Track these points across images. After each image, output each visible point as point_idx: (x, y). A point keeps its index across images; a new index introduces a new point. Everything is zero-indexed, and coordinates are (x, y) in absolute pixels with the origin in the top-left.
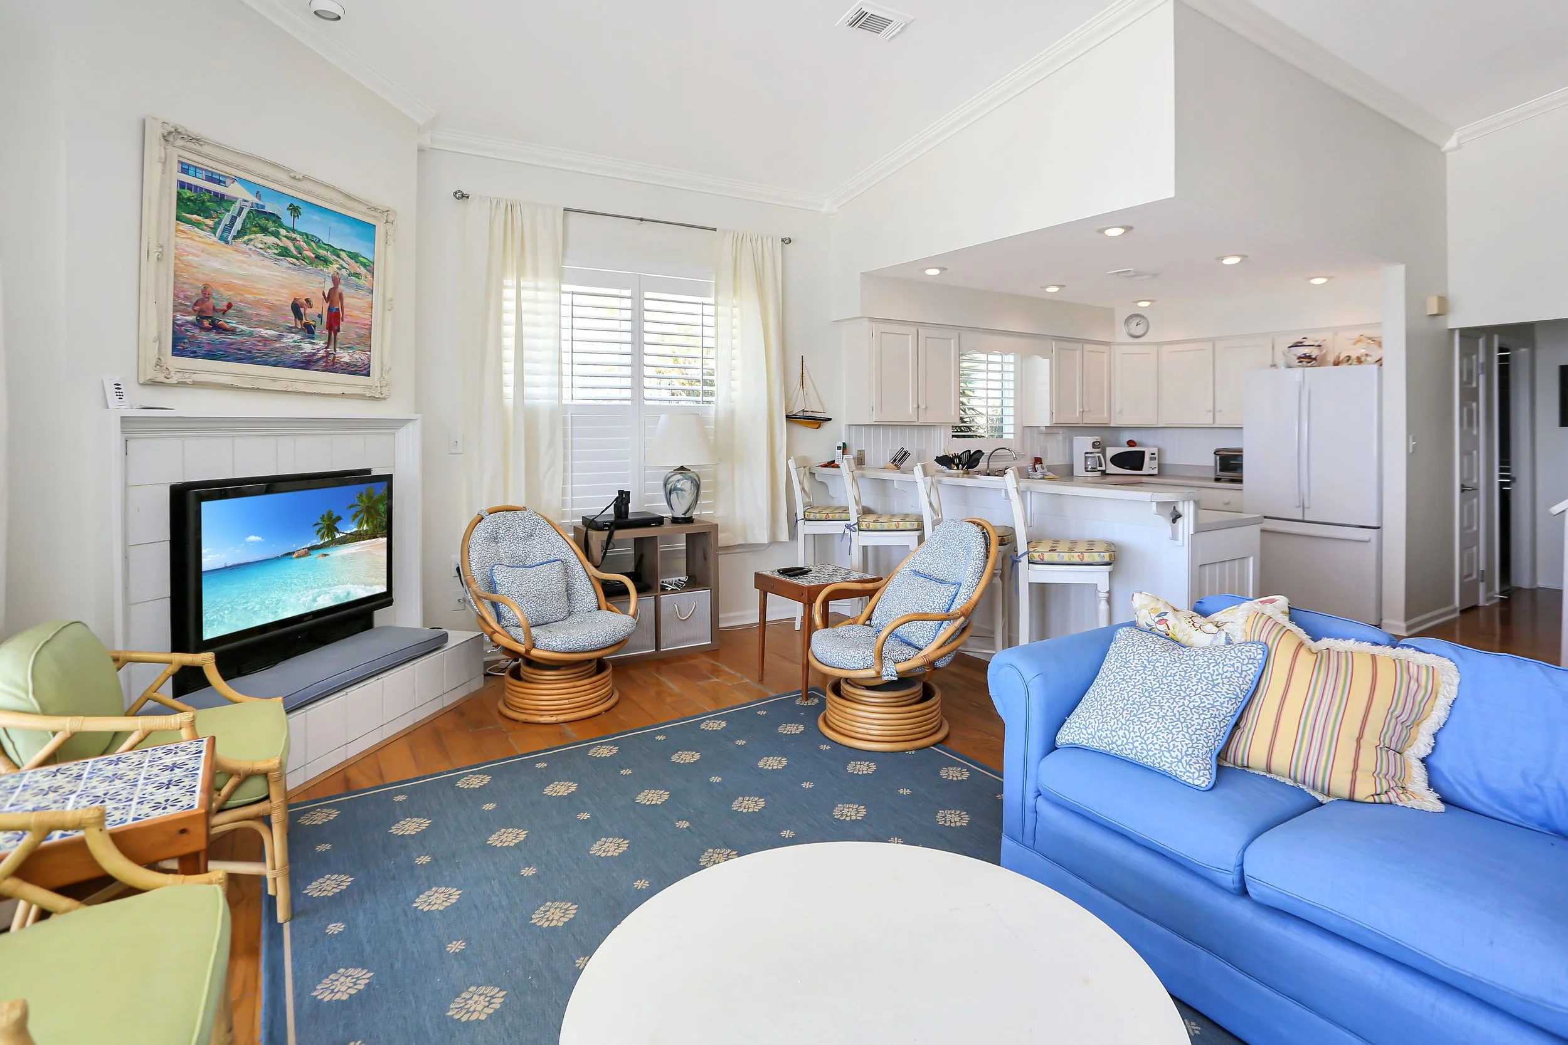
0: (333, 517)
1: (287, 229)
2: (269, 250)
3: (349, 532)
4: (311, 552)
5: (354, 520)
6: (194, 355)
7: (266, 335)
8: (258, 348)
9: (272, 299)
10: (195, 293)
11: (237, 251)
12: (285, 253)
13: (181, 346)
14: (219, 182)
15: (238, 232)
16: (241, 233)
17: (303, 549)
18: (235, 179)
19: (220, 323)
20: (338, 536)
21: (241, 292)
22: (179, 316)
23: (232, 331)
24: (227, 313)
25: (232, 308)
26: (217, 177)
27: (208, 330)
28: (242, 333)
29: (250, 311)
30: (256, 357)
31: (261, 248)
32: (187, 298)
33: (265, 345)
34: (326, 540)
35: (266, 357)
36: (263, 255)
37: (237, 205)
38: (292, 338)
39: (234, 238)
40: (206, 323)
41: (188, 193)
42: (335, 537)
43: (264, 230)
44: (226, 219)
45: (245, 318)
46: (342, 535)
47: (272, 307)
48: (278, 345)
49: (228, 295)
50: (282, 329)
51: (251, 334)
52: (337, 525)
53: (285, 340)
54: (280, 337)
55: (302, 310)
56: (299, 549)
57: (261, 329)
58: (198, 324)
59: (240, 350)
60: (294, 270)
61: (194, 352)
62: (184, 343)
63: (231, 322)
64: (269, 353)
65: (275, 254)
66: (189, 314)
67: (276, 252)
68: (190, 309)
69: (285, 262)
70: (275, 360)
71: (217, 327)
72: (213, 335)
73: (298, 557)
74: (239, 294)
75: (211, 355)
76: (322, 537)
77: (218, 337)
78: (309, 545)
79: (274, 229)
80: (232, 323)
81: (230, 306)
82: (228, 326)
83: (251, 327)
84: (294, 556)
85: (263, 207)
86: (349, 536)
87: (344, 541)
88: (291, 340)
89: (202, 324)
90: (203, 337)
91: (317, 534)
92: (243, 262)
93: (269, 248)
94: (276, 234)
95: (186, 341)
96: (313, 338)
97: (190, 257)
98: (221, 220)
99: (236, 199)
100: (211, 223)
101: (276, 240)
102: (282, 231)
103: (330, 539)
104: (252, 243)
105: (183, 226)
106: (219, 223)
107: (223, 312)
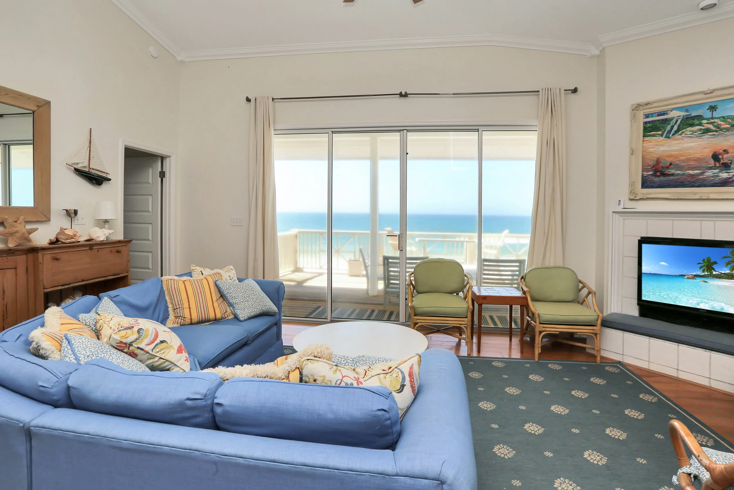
0: (711, 261)
1: (707, 119)
2: (695, 133)
3: (723, 272)
4: (696, 278)
5: (727, 266)
6: (652, 187)
7: (693, 174)
8: (688, 180)
9: (698, 156)
10: (651, 163)
11: (675, 140)
12: (707, 131)
13: (645, 184)
14: (664, 114)
15: (675, 131)
16: (676, 132)
17: (691, 275)
18: (672, 110)
19: (665, 172)
20: (714, 273)
21: (677, 157)
22: (645, 173)
23: (673, 175)
24: (669, 167)
25: (673, 165)
26: (663, 113)
27: (659, 176)
28: (678, 174)
29: (683, 164)
30: (686, 184)
31: (690, 134)
32: (649, 165)
33: (692, 178)
34: (706, 273)
35: (693, 183)
36: (691, 137)
37: (675, 120)
38: (712, 172)
39: (673, 135)
40: (658, 174)
41: (649, 125)
42: (712, 273)
43: (692, 125)
44: (669, 128)
45: (680, 168)
46: (717, 273)
47: (698, 159)
48: (701, 177)
49: (670, 160)
50: (704, 169)
51: (683, 174)
52: (714, 266)
53: (706, 174)
54: (704, 172)
55: (720, 157)
56: (688, 274)
57: (690, 171)
58: (655, 175)
59: (676, 182)
60: (713, 138)
61: (652, 186)
62: (647, 183)
64: (695, 182)
65: (699, 134)
66: (650, 171)
67: (700, 132)
68: (650, 170)
69: (706, 136)
70: (699, 184)
71: (664, 174)
72: (661, 178)
73: (688, 278)
74: (677, 158)
75: (660, 186)
76: (704, 271)
77: (664, 178)
78: (694, 274)
79: (698, 122)
80: (672, 171)
81: (671, 164)
82: (669, 173)
83: (684, 171)
84: (685, 277)
85: (691, 115)
86: (723, 275)
87: (720, 277)
88: (712, 173)
89: (656, 174)
90: (656, 179)
91: (700, 269)
92: (679, 143)
94: (700, 124)
95: (648, 182)
96: (730, 170)
97: (650, 150)
98: (666, 130)
99: (674, 118)
100: (660, 133)
101: (701, 127)
102: (704, 122)
103: (709, 273)
104: (684, 133)
105: (646, 139)
106: (665, 131)
107: (668, 168)
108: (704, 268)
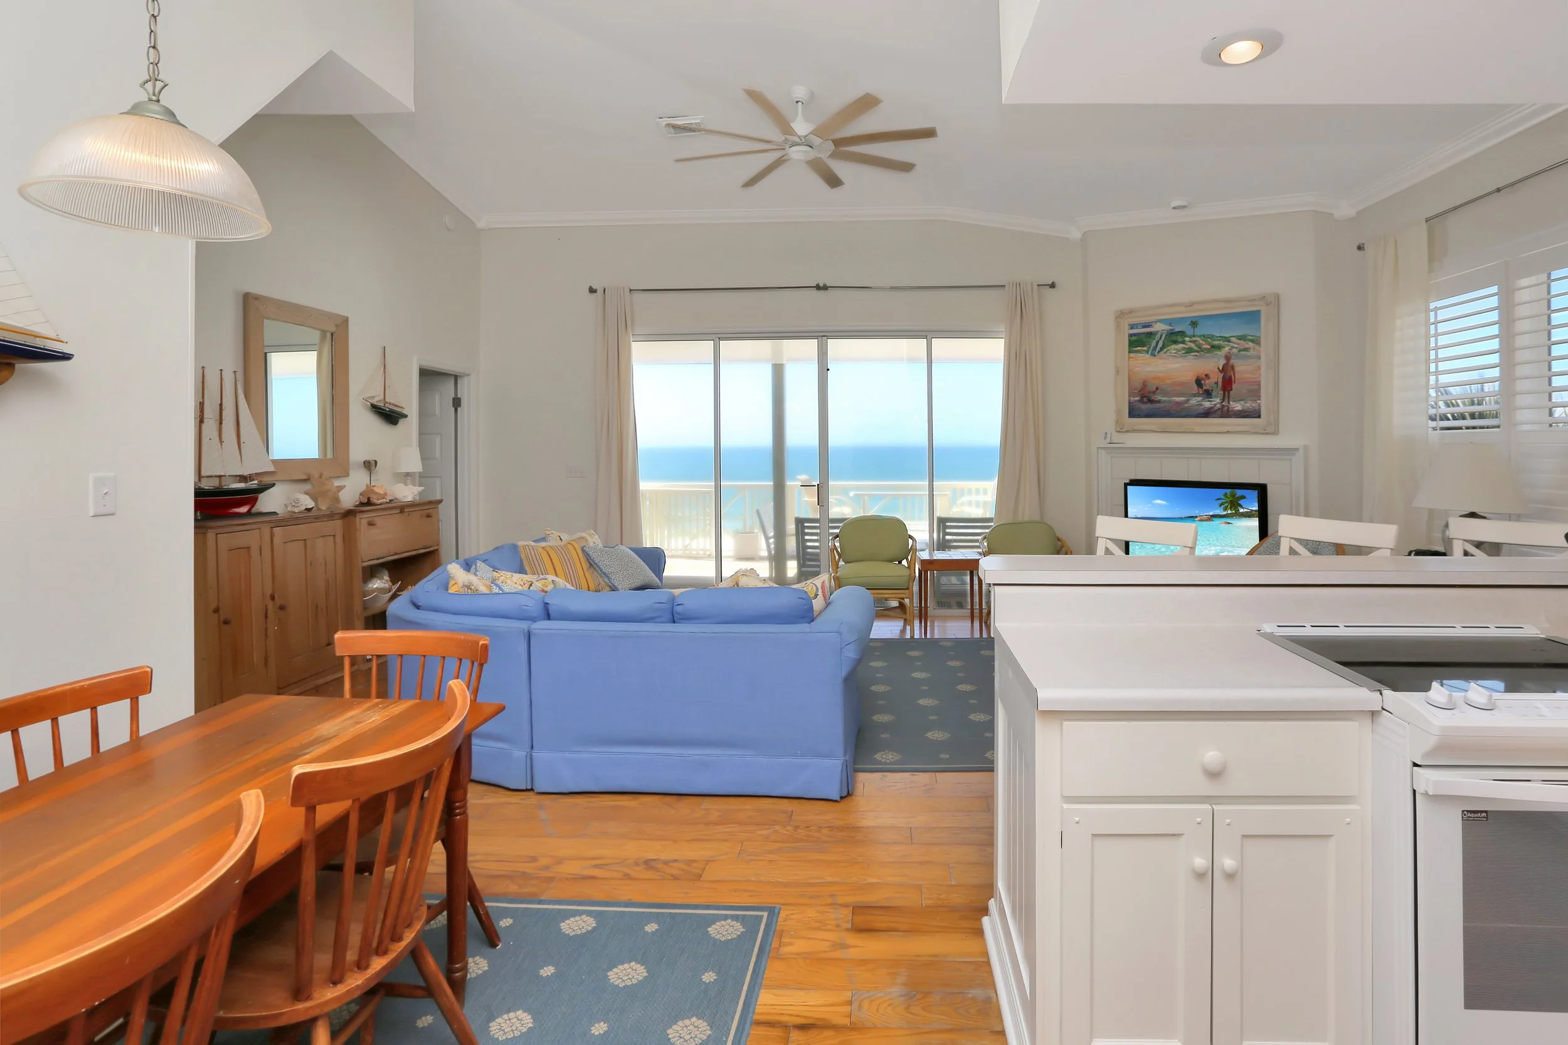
1: (1190, 337)
2: (1179, 353)
4: (1216, 518)
6: (1139, 416)
7: (1180, 401)
8: (1175, 409)
9: (1182, 380)
10: (1139, 386)
11: (1160, 359)
12: (1189, 351)
13: (1133, 413)
14: (1149, 326)
15: (1161, 348)
16: (1161, 349)
18: (1156, 322)
19: (1152, 398)
22: (1132, 399)
23: (1159, 402)
24: (1156, 392)
25: (1159, 389)
26: (1148, 324)
27: (1146, 403)
28: (1164, 401)
29: (1169, 389)
30: (1173, 414)
31: (1174, 353)
33: (1179, 407)
34: (1229, 512)
35: (1180, 413)
36: (1176, 357)
37: (1159, 335)
39: (1159, 352)
40: (1145, 400)
41: (1134, 338)
43: (1176, 342)
44: (1153, 343)
45: (1166, 394)
47: (1182, 384)
48: (1186, 406)
51: (1169, 401)
53: (1191, 402)
54: (1188, 400)
55: (1203, 382)
57: (1176, 398)
58: (1141, 401)
59: (1164, 411)
60: (1196, 359)
61: (1139, 415)
62: (1134, 411)
63: (1158, 397)
64: (1181, 411)
67: (1184, 352)
69: (1190, 357)
70: (1185, 414)
71: (1151, 401)
75: (1149, 415)
76: (1225, 509)
78: (1213, 514)
79: (1181, 339)
81: (1157, 389)
82: (1156, 399)
83: (1170, 398)
85: (1174, 330)
89: (1143, 400)
91: (1221, 507)
92: (1164, 364)
93: (1179, 351)
94: (1183, 342)
96: (1211, 398)
97: (1137, 369)
98: (1150, 345)
99: (1158, 332)
100: (1145, 348)
101: (1184, 346)
102: (1187, 339)
103: (1234, 512)
104: (1169, 352)
105: (1132, 355)
106: (1150, 347)
107: (1154, 392)
108: (1227, 504)
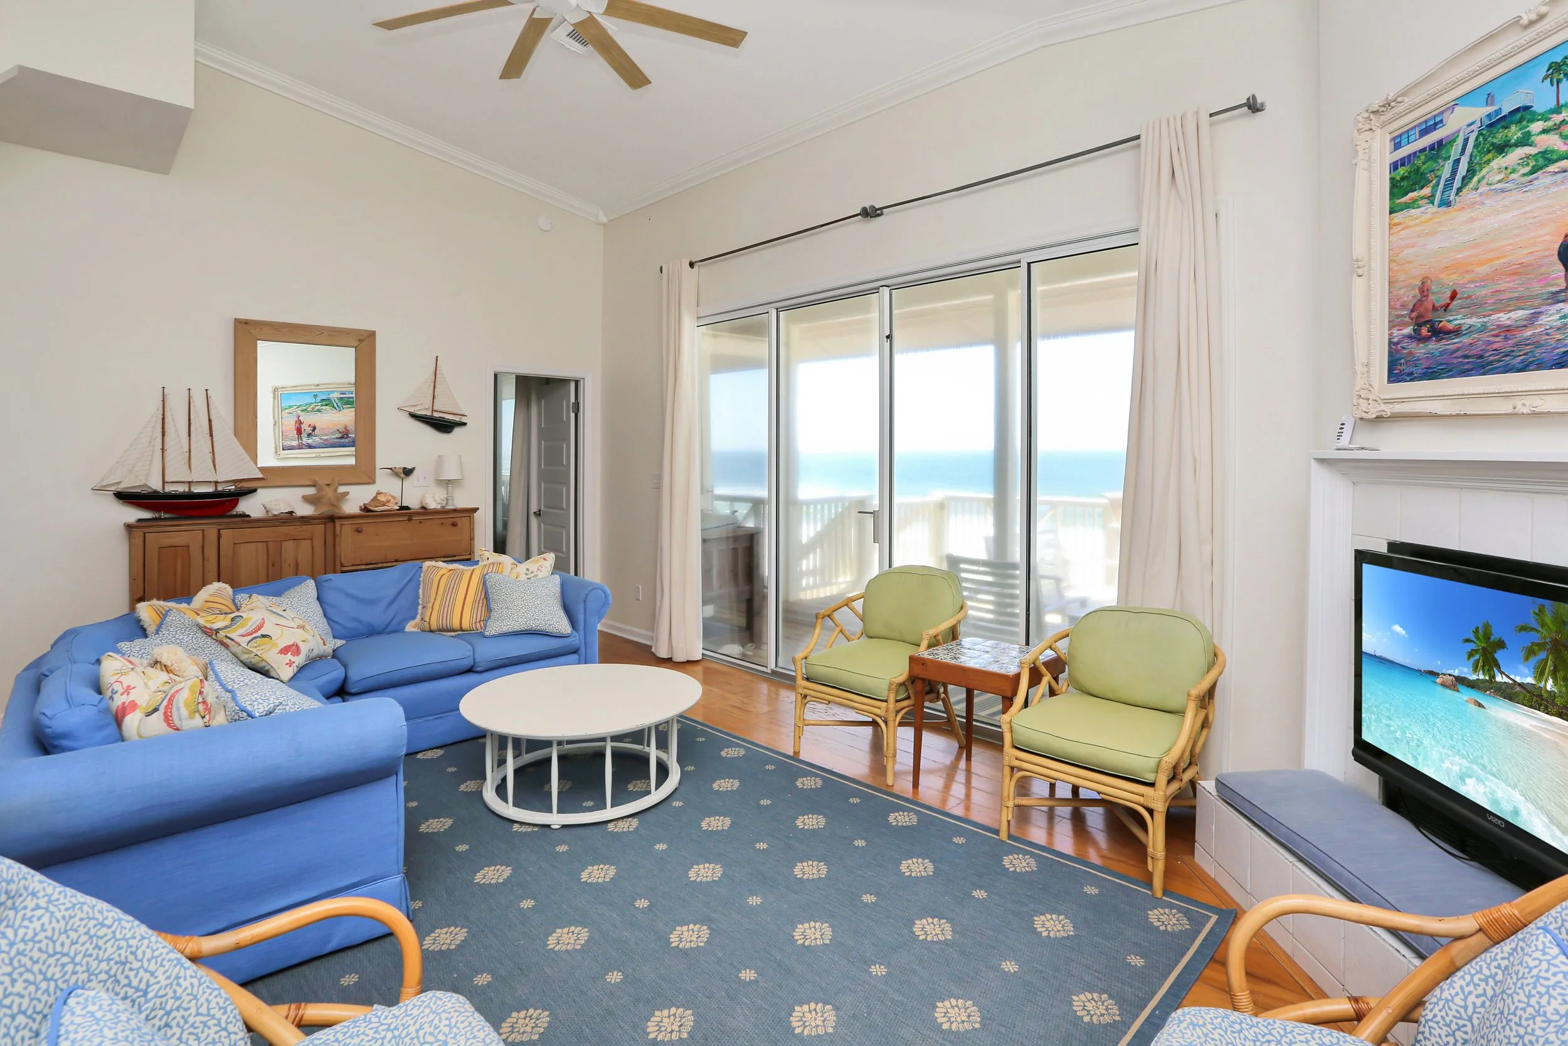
0: (1492, 638)
1: (1545, 116)
2: (1513, 176)
3: (1518, 679)
4: (1460, 687)
5: (1527, 659)
7: (1508, 323)
8: (1495, 346)
9: (1521, 255)
10: (1410, 296)
11: (1462, 209)
14: (1434, 127)
15: (1464, 178)
16: (1466, 180)
17: (1450, 675)
18: (1452, 107)
19: (1441, 325)
20: (1499, 678)
21: (1469, 268)
22: (1395, 332)
23: (1457, 332)
24: (1451, 307)
25: (1458, 296)
26: (1432, 122)
27: (1425, 339)
29: (1483, 292)
30: (1490, 363)
31: (1499, 181)
32: (1403, 306)
33: (1506, 339)
34: (1481, 677)
35: (1507, 358)
36: (1503, 191)
37: (1460, 141)
38: (1558, 311)
39: (1458, 192)
40: (1424, 331)
41: (1402, 171)
42: (1494, 677)
43: (1502, 148)
44: (1446, 172)
45: (1475, 306)
46: (1506, 680)
47: (1520, 271)
48: (1529, 333)
49: (1451, 280)
50: (1536, 303)
51: (1484, 328)
52: (1498, 656)
53: (1543, 320)
54: (1536, 316)
56: (1444, 671)
57: (1499, 315)
59: (1466, 357)
61: (1411, 374)
62: (1401, 364)
63: (1454, 319)
64: (1513, 351)
65: (1524, 175)
66: (1406, 325)
67: (1527, 169)
68: (1407, 319)
69: (1543, 179)
70: (1523, 361)
71: (1438, 333)
72: (1432, 346)
73: (1443, 685)
74: (1467, 272)
75: (1431, 374)
76: (1476, 668)
77: (1438, 346)
78: (1456, 673)
79: (1519, 134)
80: (1456, 319)
81: (1453, 296)
82: (1450, 326)
83: (1485, 316)
84: (1438, 680)
85: (1500, 110)
86: (1518, 689)
87: (1511, 693)
88: (1557, 317)
89: (1420, 332)
90: (1420, 350)
91: (1469, 658)
92: (1473, 220)
93: (1514, 171)
94: (1525, 141)
95: (1402, 361)
97: (1407, 252)
98: (1440, 177)
99: (1459, 131)
100: (1427, 191)
101: (1527, 150)
102: (1536, 127)
103: (1487, 678)
104: (1485, 181)
105: (1399, 217)
106: (1438, 184)
107: (1446, 307)
108: (1477, 657)
